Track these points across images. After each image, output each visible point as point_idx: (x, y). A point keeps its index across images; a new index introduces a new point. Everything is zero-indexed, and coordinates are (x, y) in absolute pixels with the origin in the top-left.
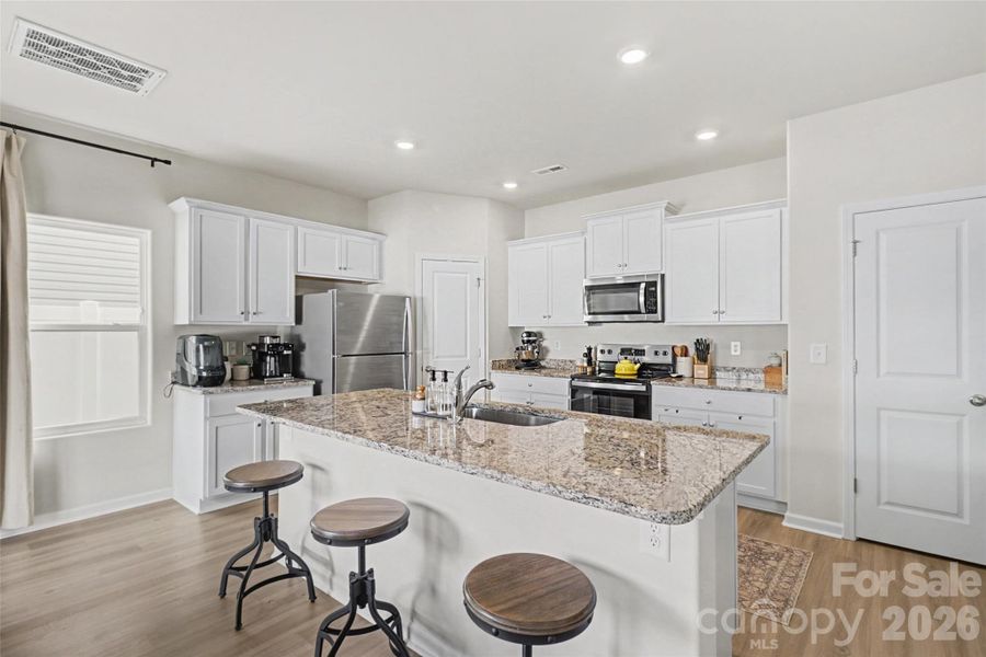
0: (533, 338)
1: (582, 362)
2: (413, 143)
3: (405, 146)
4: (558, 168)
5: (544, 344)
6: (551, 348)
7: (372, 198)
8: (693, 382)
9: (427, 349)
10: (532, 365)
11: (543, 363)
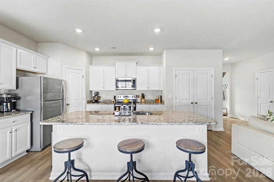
0: (97, 94)
1: (113, 100)
2: (82, 30)
3: (79, 31)
4: (115, 48)
5: (99, 95)
6: (101, 96)
7: (39, 42)
8: (141, 103)
9: (67, 98)
10: (97, 102)
11: (99, 101)
